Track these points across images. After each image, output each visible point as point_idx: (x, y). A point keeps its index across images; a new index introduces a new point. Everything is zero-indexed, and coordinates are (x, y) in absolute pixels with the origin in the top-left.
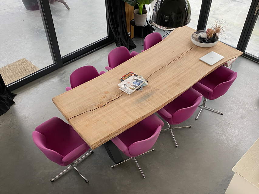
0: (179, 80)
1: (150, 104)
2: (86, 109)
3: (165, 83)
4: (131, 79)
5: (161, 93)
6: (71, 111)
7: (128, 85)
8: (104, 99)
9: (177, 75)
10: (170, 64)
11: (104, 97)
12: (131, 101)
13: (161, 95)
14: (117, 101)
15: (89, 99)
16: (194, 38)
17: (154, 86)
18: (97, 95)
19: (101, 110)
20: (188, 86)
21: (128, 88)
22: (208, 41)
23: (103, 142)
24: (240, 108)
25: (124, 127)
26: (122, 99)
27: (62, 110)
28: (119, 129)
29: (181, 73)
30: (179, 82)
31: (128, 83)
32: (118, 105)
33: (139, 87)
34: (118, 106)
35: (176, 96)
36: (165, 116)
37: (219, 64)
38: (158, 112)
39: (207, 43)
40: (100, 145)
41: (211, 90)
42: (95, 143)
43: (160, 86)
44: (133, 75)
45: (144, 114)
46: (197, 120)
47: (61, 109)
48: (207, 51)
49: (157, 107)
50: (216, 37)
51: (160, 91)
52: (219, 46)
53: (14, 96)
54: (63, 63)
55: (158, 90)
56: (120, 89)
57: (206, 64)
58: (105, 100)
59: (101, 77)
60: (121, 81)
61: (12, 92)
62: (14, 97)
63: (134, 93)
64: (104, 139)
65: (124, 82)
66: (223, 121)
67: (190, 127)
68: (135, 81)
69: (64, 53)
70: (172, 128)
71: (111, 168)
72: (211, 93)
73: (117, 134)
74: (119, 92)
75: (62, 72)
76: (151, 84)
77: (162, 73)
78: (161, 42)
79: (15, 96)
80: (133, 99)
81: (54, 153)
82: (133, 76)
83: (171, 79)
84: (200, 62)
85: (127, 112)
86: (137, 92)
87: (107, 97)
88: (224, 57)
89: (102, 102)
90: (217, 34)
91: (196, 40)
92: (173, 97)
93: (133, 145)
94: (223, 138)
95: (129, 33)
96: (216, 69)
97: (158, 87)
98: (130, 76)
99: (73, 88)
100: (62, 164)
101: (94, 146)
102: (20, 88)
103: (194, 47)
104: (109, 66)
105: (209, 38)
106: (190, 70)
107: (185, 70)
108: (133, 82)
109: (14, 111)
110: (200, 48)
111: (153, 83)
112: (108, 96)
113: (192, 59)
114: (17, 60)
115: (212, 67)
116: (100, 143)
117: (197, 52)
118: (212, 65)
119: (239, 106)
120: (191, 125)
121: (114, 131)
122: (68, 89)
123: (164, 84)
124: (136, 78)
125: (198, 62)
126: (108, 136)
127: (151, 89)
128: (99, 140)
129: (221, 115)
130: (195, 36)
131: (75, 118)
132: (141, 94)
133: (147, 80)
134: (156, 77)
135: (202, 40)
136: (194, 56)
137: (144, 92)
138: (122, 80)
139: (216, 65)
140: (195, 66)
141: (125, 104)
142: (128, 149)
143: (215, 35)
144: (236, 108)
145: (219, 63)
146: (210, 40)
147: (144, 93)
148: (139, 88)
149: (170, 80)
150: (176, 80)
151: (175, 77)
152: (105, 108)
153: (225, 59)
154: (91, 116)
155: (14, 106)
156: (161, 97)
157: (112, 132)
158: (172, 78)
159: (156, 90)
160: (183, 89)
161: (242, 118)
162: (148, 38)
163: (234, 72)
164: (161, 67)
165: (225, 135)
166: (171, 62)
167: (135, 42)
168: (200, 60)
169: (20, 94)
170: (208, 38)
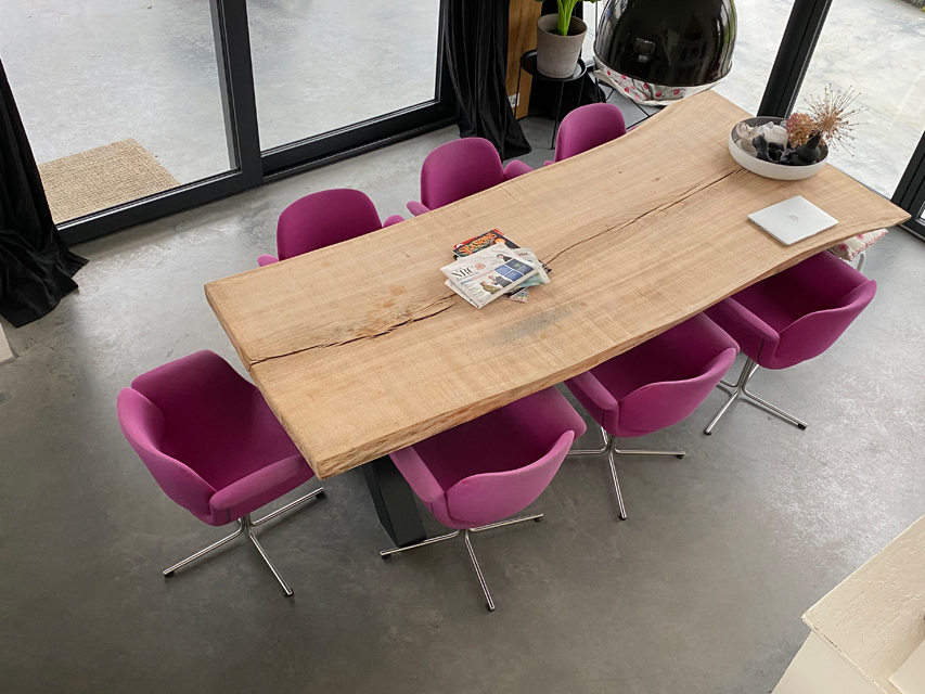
0: (662, 281)
1: (546, 350)
2: (318, 338)
3: (611, 284)
4: (492, 256)
5: (591, 316)
6: (264, 335)
7: (477, 274)
8: (387, 311)
9: (656, 264)
10: (639, 220)
11: (388, 305)
12: (480, 331)
13: (589, 323)
14: (430, 325)
15: (333, 305)
16: (739, 141)
17: (571, 291)
18: (364, 295)
19: (369, 346)
20: (692, 306)
21: (477, 284)
22: (789, 157)
23: (360, 459)
24: (872, 414)
25: (439, 419)
26: (448, 320)
27: (233, 329)
28: (424, 422)
29: (675, 256)
30: (661, 288)
31: (480, 266)
32: (433, 337)
33: (514, 285)
34: (431, 341)
35: (642, 336)
36: (594, 400)
37: (817, 245)
38: (569, 383)
39: (783, 163)
40: (348, 466)
41: (774, 333)
42: (333, 458)
43: (593, 293)
44: (501, 242)
45: (519, 382)
46: (709, 434)
47: (231, 326)
48: (782, 192)
49: (569, 363)
50: (821, 147)
51: (587, 309)
52: (826, 183)
53: (79, 263)
54: (266, 174)
55: (583, 304)
56: (447, 283)
57: (771, 236)
58: (390, 316)
59: (389, 233)
60: (456, 257)
61: (73, 250)
62: (80, 268)
63: (494, 305)
64: (363, 448)
65: (463, 263)
66: (804, 451)
67: (679, 457)
68: (503, 263)
69: (271, 138)
70: (614, 452)
71: (379, 560)
72: (774, 342)
73: (413, 438)
74: (441, 295)
75: (254, 205)
76: (559, 281)
77: (605, 248)
78: (620, 142)
79: (83, 265)
80: (487, 324)
81: (184, 471)
82: (501, 246)
83: (634, 275)
84: (750, 229)
85: (458, 368)
86: (507, 302)
87: (397, 308)
88: (837, 222)
89: (377, 322)
90: (825, 134)
91: (745, 147)
92: (631, 336)
93: (465, 483)
94: (794, 513)
95: (512, 98)
96: (801, 260)
97: (585, 295)
98: (489, 245)
99: (282, 257)
100: (208, 517)
101: (326, 468)
102: (103, 240)
103: (735, 173)
104: (420, 201)
105: (793, 147)
106: (710, 250)
107: (691, 248)
108: (497, 265)
109: (70, 317)
110: (759, 179)
111: (566, 278)
112: (402, 302)
113: (720, 214)
114: (106, 144)
115: (789, 250)
116: (348, 462)
117: (742, 192)
118: (790, 243)
119: (871, 406)
120: (685, 449)
121: (402, 427)
122: (263, 262)
123: (605, 287)
124: (512, 254)
125: (739, 227)
126: (382, 441)
127: (558, 297)
128: (346, 448)
129: (800, 431)
130: (743, 135)
131: (274, 361)
132: (520, 311)
133: (549, 266)
134: (580, 261)
135: (768, 151)
136: (730, 204)
137: (530, 306)
138: (458, 253)
139: (802, 245)
140: (729, 238)
141: (458, 338)
142: (446, 496)
143: (816, 139)
144: (856, 413)
145: (815, 239)
146: (795, 153)
147: (531, 308)
148: (516, 289)
149: (631, 276)
150: (652, 279)
151: (650, 267)
152: (384, 343)
153: (838, 229)
154: (333, 362)
155: (72, 298)
156: (588, 330)
157: (396, 429)
158: (640, 272)
159: (574, 304)
160: (672, 314)
161: (873, 450)
162: (573, 121)
163: (865, 280)
164: (606, 229)
165: (801, 501)
166: (644, 215)
167: (528, 132)
168: (750, 222)
169: (100, 258)
170: (789, 146)
